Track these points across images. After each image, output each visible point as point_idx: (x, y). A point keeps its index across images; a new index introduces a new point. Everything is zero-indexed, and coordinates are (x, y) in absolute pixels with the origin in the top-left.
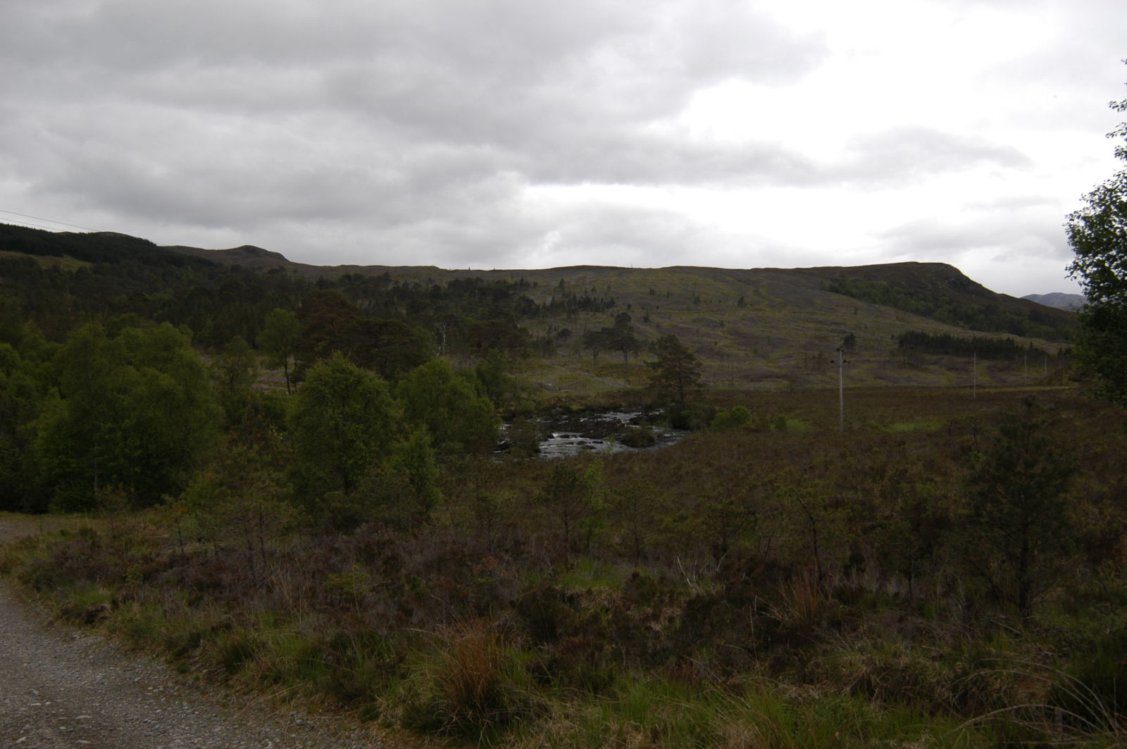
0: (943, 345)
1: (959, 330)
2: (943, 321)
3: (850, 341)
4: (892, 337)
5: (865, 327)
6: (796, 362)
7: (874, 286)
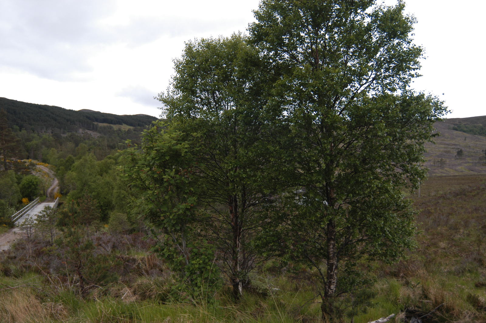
5: (469, 146)
6: (432, 163)
7: (475, 127)
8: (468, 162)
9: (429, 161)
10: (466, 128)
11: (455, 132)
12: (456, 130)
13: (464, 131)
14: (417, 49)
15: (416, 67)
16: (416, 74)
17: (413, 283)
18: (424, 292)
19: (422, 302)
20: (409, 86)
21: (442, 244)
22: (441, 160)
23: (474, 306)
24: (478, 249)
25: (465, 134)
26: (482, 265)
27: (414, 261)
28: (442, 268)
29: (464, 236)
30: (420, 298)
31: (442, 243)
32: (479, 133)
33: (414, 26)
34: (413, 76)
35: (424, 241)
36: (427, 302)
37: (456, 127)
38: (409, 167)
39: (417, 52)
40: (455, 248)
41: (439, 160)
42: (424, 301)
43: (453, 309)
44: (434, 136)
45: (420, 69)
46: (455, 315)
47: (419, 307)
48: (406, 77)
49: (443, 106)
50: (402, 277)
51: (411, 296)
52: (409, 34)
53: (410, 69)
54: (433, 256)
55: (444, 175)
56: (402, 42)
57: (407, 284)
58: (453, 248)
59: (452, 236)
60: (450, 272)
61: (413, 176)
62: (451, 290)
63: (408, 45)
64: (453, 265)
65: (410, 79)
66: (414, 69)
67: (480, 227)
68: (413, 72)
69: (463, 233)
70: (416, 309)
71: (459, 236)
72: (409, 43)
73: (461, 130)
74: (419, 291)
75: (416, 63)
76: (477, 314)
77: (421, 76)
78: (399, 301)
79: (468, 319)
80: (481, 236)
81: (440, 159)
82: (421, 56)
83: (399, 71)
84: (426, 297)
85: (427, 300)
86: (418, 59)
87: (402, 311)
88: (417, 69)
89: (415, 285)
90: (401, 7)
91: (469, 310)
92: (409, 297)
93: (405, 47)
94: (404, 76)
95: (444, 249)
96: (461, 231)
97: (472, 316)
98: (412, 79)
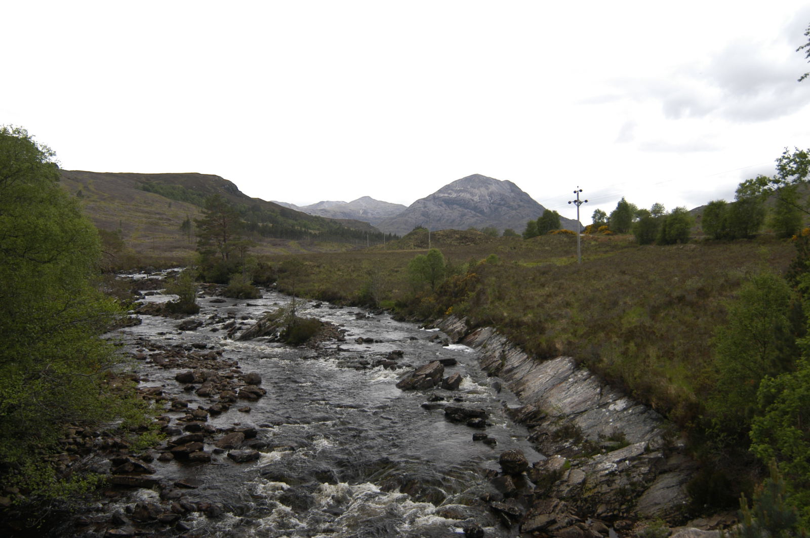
7: (174, 188)
10: (162, 189)
11: (149, 194)
12: (148, 191)
13: (160, 193)
25: (163, 198)
32: (181, 198)
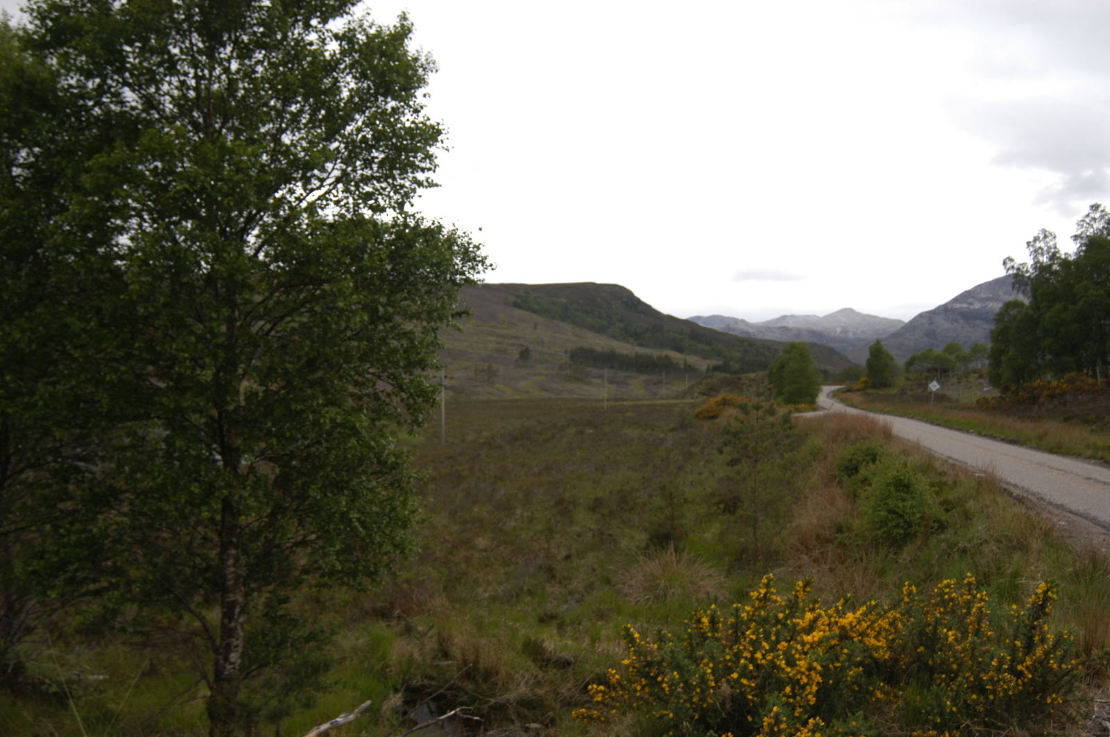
0: (609, 359)
1: (628, 346)
2: (614, 337)
3: (525, 354)
4: (566, 352)
5: (542, 342)
6: (471, 374)
7: (554, 304)
8: (540, 374)
9: (466, 368)
14: (432, 127)
15: (428, 165)
16: (427, 181)
17: (420, 629)
18: (441, 644)
19: (437, 666)
20: (412, 205)
21: (482, 542)
22: (490, 367)
23: (534, 661)
24: (546, 546)
25: (535, 316)
26: (553, 577)
27: (423, 581)
28: (480, 590)
29: (523, 522)
30: (434, 658)
31: (480, 539)
33: (431, 77)
34: (420, 184)
35: (447, 537)
36: (448, 666)
37: (519, 301)
38: (406, 378)
39: (431, 134)
40: (505, 548)
41: (486, 368)
42: (441, 663)
43: (497, 673)
44: (459, 314)
45: (434, 171)
46: (500, 683)
47: (431, 678)
48: (407, 184)
49: (478, 253)
50: (399, 617)
51: (416, 655)
52: (419, 93)
53: (415, 168)
54: (463, 566)
55: (494, 398)
56: (403, 107)
57: (409, 630)
58: (502, 548)
59: (500, 525)
60: (493, 598)
61: (414, 399)
62: (494, 636)
63: (415, 115)
64: (500, 583)
65: (414, 191)
66: (423, 170)
67: (552, 503)
68: (420, 176)
69: (522, 516)
70: (426, 682)
71: (513, 523)
72: (416, 111)
73: (528, 309)
74: (431, 644)
75: (429, 157)
76: (541, 675)
77: (437, 185)
78: (391, 671)
79: (524, 689)
80: (552, 521)
81: (487, 364)
82: (439, 144)
83: (392, 168)
84: (446, 655)
85: (447, 660)
86: (432, 150)
87: (396, 691)
88: (429, 169)
89: (425, 631)
90: (403, 32)
91: (527, 670)
92: (411, 660)
93: (407, 119)
94: (402, 182)
95: (485, 550)
96: (518, 512)
97: (531, 682)
98: (420, 191)
